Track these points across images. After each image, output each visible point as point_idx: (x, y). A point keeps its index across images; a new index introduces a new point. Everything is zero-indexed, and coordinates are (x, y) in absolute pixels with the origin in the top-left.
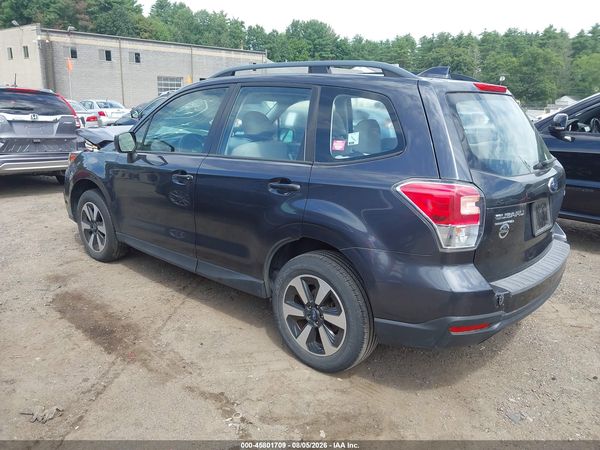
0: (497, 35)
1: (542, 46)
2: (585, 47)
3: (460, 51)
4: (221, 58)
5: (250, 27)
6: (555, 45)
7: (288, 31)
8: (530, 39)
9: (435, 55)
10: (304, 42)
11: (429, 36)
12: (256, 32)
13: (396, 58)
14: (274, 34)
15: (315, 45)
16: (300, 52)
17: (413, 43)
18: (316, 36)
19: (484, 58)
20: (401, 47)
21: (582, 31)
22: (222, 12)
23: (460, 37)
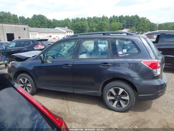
0: (91, 18)
1: (103, 21)
2: (112, 21)
3: (83, 22)
4: (13, 27)
5: (20, 17)
6: (106, 20)
7: (32, 18)
8: (100, 19)
9: (76, 24)
10: (38, 21)
11: (74, 19)
12: (22, 18)
13: (65, 25)
14: (28, 19)
15: (42, 22)
16: (37, 24)
17: (70, 21)
18: (42, 19)
19: (89, 24)
20: (67, 22)
21: (111, 17)
22: (9, 12)
23: (82, 19)
